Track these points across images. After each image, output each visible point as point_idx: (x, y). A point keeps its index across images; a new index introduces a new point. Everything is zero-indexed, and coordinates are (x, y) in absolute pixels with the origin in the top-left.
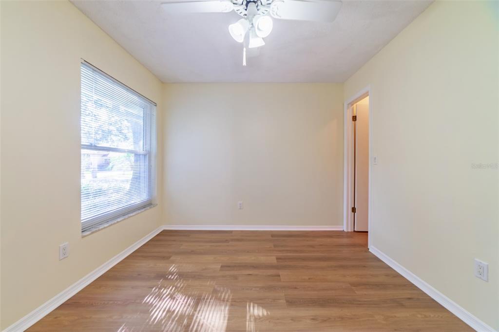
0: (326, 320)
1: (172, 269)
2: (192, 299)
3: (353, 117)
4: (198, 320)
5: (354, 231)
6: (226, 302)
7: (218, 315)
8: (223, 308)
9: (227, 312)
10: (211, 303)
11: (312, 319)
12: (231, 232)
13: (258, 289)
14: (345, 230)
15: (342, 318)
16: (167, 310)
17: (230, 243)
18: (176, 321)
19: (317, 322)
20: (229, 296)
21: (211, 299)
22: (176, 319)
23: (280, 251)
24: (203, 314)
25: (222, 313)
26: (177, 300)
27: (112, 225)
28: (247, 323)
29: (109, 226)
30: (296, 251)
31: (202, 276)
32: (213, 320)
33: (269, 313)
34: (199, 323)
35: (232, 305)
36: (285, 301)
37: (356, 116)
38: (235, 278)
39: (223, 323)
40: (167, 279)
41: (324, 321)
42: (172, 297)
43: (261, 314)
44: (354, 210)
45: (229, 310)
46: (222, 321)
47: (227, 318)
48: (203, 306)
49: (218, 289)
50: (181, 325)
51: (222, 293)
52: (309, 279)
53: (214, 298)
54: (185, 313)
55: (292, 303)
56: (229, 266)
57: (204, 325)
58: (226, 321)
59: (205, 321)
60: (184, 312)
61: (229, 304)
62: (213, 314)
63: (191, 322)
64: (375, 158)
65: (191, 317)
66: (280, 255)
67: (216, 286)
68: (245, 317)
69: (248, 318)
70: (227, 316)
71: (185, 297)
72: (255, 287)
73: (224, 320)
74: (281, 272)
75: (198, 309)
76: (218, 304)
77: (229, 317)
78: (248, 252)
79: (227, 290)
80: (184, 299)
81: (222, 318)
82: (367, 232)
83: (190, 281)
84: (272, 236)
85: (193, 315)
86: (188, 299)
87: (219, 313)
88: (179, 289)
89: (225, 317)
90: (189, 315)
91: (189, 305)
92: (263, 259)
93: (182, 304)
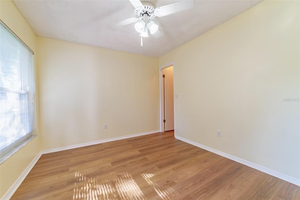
0: (178, 168)
1: (77, 175)
2: (108, 185)
3: (163, 75)
4: (122, 192)
5: (165, 131)
6: (129, 178)
7: (131, 185)
8: (131, 181)
9: (134, 182)
10: (122, 182)
11: (173, 170)
12: (101, 144)
13: (141, 167)
14: (161, 132)
15: (183, 165)
16: (96, 196)
17: (106, 150)
18: (109, 198)
19: (175, 170)
20: (129, 175)
21: (120, 180)
22: (108, 197)
23: (138, 147)
24: (122, 188)
25: (132, 183)
26: (99, 189)
27: (12, 155)
28: (148, 182)
29: (11, 157)
30: (146, 146)
31: (104, 172)
32: (130, 188)
33: (154, 174)
34: (123, 193)
35: (134, 179)
36: (157, 168)
37: (164, 75)
38: (125, 166)
39: (136, 187)
40: (79, 181)
41: (177, 169)
42: (94, 189)
43: (151, 177)
44: (164, 121)
45: (134, 181)
46: (135, 187)
47: (137, 185)
48: (118, 185)
49: (120, 174)
50: (113, 198)
51: (124, 175)
52: (161, 155)
53: (121, 179)
54: (111, 192)
55: (161, 167)
56: (116, 162)
57: (127, 193)
58: (137, 186)
59: (126, 190)
60: (109, 192)
61: (132, 178)
62: (128, 186)
63: (119, 195)
64: (177, 96)
65: (116, 192)
66: (140, 149)
67: (118, 174)
68: (145, 180)
69: (147, 180)
70: (136, 184)
71: (103, 185)
72: (140, 167)
73: (136, 186)
74: (146, 156)
75: (117, 187)
76: (126, 181)
77: (137, 184)
78: (121, 152)
79: (126, 173)
80: (103, 187)
81: (134, 186)
82: (174, 130)
83: (98, 177)
84: (128, 141)
85: (117, 191)
86: (106, 186)
87: (131, 184)
88: (94, 183)
89: (135, 184)
90: (113, 192)
91: (109, 188)
92: (131, 153)
93: (104, 189)
